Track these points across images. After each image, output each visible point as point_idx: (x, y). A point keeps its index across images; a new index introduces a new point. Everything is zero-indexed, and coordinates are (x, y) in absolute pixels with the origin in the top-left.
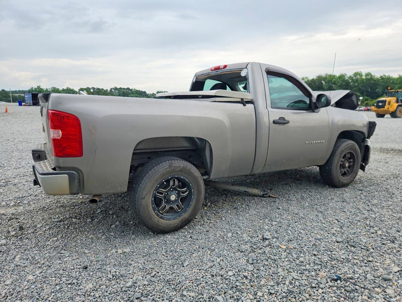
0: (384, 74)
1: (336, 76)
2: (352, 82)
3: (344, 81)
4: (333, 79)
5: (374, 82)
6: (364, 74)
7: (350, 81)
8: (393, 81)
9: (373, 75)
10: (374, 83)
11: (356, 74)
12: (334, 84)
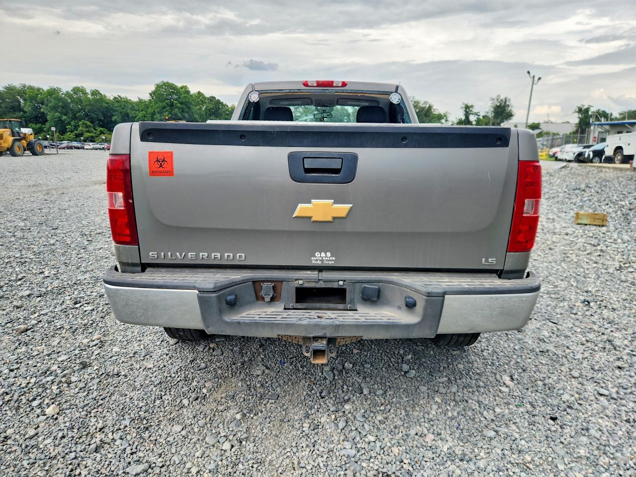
0: (119, 95)
1: (43, 90)
2: (72, 102)
3: (59, 99)
4: (37, 94)
5: (106, 105)
6: (88, 91)
7: (69, 101)
8: (133, 106)
9: (103, 94)
10: (107, 108)
11: (76, 90)
12: (42, 104)
